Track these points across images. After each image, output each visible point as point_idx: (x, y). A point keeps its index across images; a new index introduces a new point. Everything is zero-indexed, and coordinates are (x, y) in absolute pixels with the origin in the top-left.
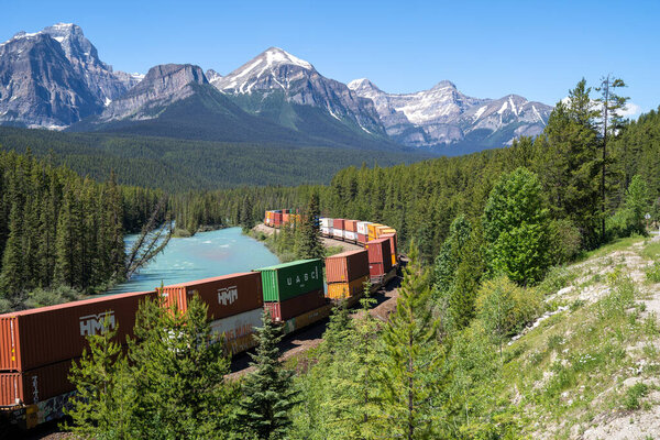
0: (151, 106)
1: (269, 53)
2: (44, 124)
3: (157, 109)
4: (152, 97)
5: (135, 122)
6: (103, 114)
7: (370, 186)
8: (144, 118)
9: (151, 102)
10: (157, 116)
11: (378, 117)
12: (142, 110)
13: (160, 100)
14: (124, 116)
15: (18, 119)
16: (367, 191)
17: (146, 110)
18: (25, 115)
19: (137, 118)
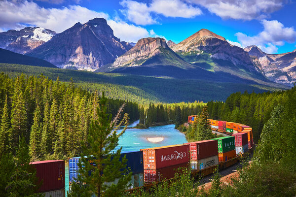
0: (138, 59)
1: (201, 32)
2: (86, 68)
3: (142, 60)
4: (139, 55)
5: (130, 68)
6: (114, 63)
8: (134, 65)
9: (139, 57)
10: (141, 64)
12: (134, 61)
13: (143, 56)
14: (124, 64)
15: (73, 66)
16: (245, 106)
17: (136, 62)
18: (77, 64)
19: (131, 65)
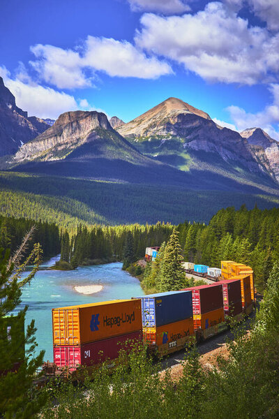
0: (59, 149)
1: (168, 103)
3: (65, 151)
4: (60, 140)
5: (44, 162)
6: (17, 154)
7: (245, 226)
8: (52, 159)
9: (60, 145)
10: (64, 157)
11: (268, 163)
12: (51, 151)
13: (67, 143)
14: (35, 157)
16: (242, 232)
17: (55, 153)
19: (46, 159)
